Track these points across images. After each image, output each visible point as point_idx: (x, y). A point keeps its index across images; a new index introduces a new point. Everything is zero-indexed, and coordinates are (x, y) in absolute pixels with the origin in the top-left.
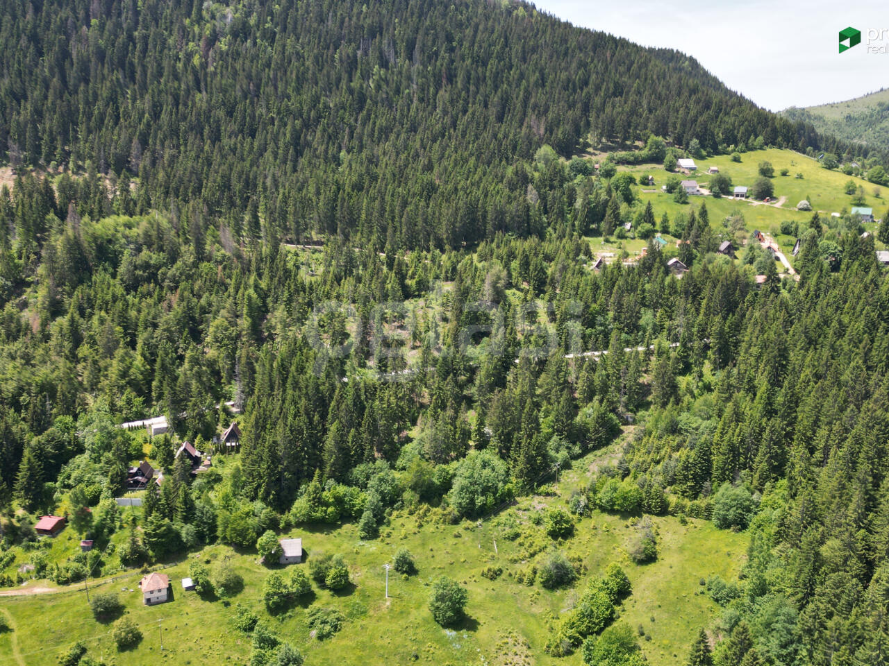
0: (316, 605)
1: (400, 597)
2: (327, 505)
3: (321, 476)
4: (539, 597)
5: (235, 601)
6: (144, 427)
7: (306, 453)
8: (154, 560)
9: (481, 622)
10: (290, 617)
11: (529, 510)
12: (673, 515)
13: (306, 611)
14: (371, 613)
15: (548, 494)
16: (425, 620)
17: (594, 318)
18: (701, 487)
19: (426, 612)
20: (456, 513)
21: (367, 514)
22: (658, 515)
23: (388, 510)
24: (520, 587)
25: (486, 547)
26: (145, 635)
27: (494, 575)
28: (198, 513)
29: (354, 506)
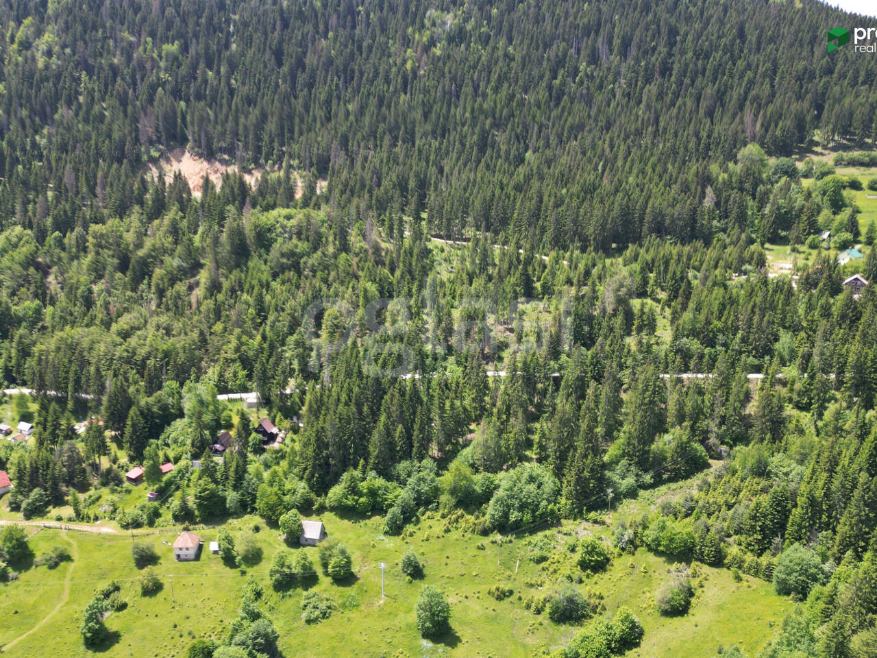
0: (314, 590)
1: (395, 598)
2: (361, 495)
3: (364, 467)
4: (540, 628)
5: (251, 571)
6: (241, 399)
7: (354, 442)
8: (198, 520)
9: (464, 640)
10: (290, 596)
11: (570, 534)
12: (728, 568)
13: (305, 593)
14: (362, 608)
15: (596, 522)
16: (409, 626)
17: (715, 336)
18: (770, 543)
19: (413, 618)
20: (487, 524)
21: (395, 510)
22: (711, 565)
23: (421, 509)
24: (526, 613)
25: (506, 565)
26: (166, 587)
27: (502, 596)
28: (245, 484)
29: (386, 500)
